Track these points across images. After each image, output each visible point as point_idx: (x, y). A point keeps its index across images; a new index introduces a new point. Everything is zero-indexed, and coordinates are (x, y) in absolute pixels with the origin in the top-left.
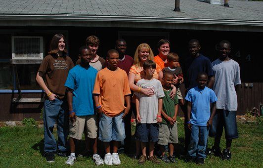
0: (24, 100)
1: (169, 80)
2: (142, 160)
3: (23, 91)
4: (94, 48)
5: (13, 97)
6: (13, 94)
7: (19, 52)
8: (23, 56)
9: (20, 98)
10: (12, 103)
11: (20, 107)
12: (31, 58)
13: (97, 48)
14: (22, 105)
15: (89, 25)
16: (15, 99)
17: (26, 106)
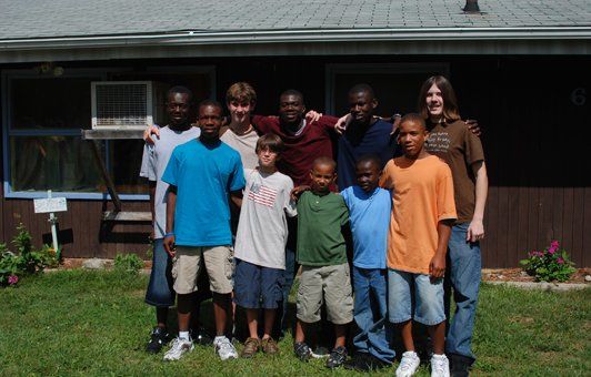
0: (124, 216)
1: (320, 176)
2: (250, 348)
3: (122, 197)
4: (240, 109)
5: (105, 209)
6: (105, 201)
7: (105, 114)
8: (112, 124)
9: (117, 210)
10: (103, 222)
11: (118, 229)
12: (129, 128)
13: (246, 109)
14: (122, 226)
15: (238, 54)
16: (108, 213)
17: (131, 229)
